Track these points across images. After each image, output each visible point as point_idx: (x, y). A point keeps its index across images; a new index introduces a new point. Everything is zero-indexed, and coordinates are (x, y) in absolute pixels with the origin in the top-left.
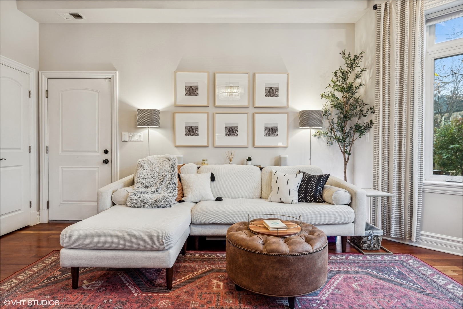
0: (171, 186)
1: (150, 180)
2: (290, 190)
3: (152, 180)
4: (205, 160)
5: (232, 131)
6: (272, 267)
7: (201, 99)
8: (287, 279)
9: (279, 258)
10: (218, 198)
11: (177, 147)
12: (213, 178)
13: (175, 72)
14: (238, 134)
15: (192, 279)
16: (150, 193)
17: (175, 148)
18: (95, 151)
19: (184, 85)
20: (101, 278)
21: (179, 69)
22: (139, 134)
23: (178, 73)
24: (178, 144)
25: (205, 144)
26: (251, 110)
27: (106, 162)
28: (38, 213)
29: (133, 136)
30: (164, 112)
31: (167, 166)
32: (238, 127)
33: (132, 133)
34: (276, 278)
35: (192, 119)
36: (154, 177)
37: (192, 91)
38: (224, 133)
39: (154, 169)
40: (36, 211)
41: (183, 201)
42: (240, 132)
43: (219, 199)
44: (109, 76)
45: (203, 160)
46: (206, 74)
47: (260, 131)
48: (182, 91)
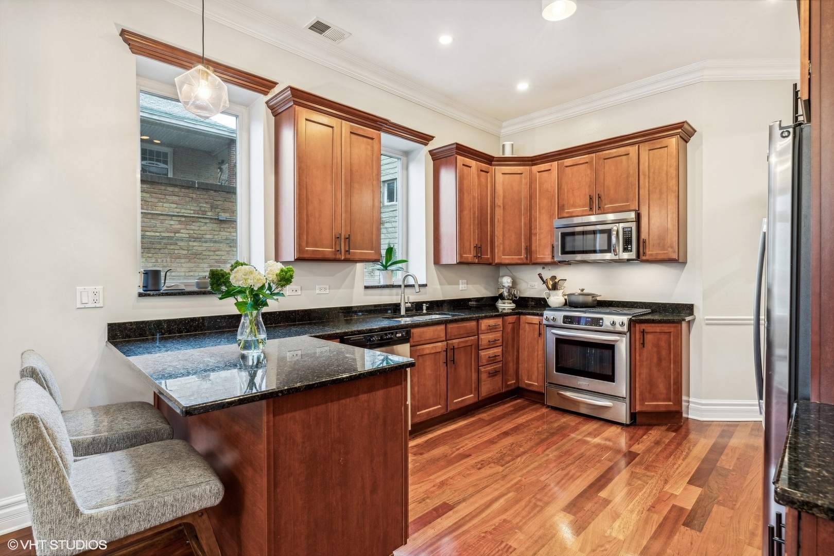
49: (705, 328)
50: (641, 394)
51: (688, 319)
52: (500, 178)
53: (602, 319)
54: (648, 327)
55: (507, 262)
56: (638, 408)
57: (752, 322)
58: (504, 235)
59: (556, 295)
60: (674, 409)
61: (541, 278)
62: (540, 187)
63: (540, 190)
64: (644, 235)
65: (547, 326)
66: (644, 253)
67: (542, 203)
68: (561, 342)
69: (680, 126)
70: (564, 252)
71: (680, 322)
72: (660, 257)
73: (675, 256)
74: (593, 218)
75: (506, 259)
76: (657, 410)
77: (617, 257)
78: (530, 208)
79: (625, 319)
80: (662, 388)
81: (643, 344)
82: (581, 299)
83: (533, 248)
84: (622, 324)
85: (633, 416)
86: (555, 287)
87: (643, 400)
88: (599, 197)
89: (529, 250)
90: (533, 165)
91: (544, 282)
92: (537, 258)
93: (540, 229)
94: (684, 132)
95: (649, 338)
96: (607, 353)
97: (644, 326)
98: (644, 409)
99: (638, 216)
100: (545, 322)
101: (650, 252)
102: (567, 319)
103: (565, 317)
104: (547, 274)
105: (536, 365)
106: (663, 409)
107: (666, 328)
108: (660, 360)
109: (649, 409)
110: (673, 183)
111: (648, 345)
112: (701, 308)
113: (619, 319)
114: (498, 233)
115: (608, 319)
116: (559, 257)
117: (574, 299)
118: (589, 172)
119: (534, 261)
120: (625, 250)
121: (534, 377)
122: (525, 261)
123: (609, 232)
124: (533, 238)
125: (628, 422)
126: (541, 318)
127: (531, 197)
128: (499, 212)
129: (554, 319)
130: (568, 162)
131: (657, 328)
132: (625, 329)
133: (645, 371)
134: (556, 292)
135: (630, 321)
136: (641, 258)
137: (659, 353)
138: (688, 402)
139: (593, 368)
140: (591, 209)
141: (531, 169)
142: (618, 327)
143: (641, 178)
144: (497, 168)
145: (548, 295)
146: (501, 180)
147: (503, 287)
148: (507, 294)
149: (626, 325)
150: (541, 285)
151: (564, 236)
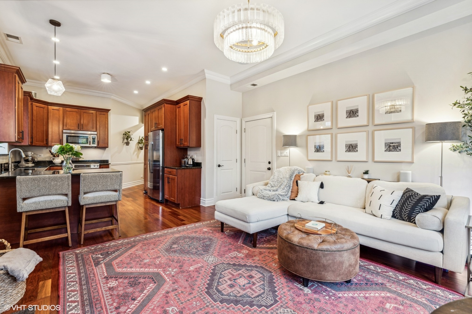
0: (286, 188)
1: (275, 183)
2: (381, 205)
3: (276, 183)
4: (327, 171)
5: (352, 148)
6: (287, 249)
7: (327, 123)
8: (294, 261)
9: (290, 244)
10: (322, 201)
11: (309, 160)
12: (322, 186)
13: (308, 106)
14: (357, 150)
15: (272, 247)
16: (271, 191)
17: (308, 161)
18: (264, 162)
19: (314, 114)
20: (235, 231)
21: (310, 104)
22: (286, 151)
23: (310, 107)
24: (310, 158)
25: (329, 159)
26: (371, 128)
27: (269, 169)
28: (241, 195)
29: (283, 153)
30: (300, 136)
31: (287, 175)
32: (357, 144)
33: (282, 151)
34: (289, 258)
35: (319, 140)
36: (278, 181)
37: (319, 118)
38: (345, 149)
39: (279, 176)
40: (239, 193)
41: (294, 200)
42: (359, 148)
43: (322, 203)
44: (271, 116)
45: (326, 171)
46: (330, 104)
47: (380, 147)
48: (312, 119)
53: (90, 165)
55: (38, 145)
58: (37, 133)
59: (59, 159)
61: (51, 152)
62: (52, 115)
64: (98, 139)
66: (98, 145)
67: (54, 122)
69: (109, 110)
70: (67, 142)
72: (103, 146)
73: (107, 146)
74: (79, 132)
75: (38, 143)
77: (90, 146)
78: (48, 123)
88: (82, 125)
89: (48, 140)
90: (49, 105)
91: (52, 154)
92: (51, 144)
97: (102, 166)
99: (97, 134)
101: (100, 144)
102: (76, 166)
112: (110, 161)
113: (96, 165)
114: (34, 132)
115: (92, 165)
118: (77, 115)
120: (93, 143)
122: (46, 145)
124: (50, 136)
127: (48, 119)
128: (34, 123)
130: (67, 109)
134: (58, 158)
136: (99, 147)
140: (79, 129)
141: (48, 107)
142: (96, 167)
143: (97, 122)
144: (33, 103)
145: (53, 159)
146: (35, 109)
147: (29, 156)
148: (30, 159)
149: (99, 166)
150: (49, 155)
151: (68, 136)
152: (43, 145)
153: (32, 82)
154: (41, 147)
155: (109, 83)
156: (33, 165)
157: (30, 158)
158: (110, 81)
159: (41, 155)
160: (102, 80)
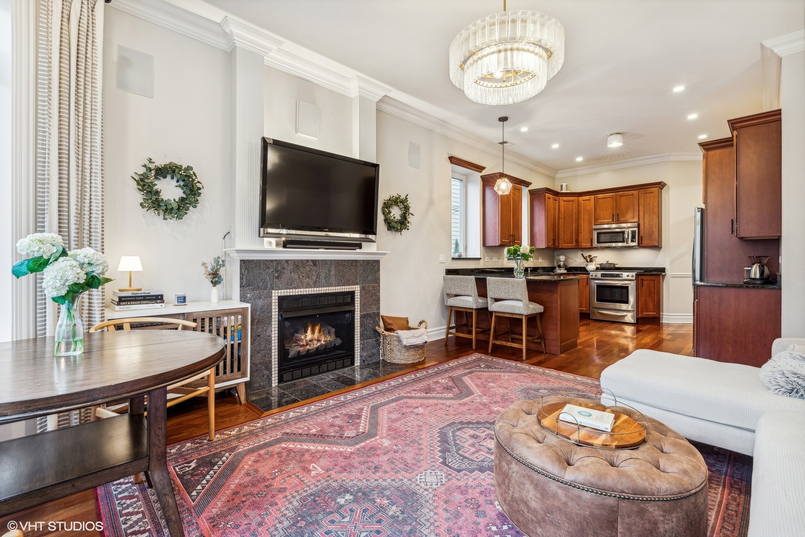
49: (671, 279)
50: (642, 309)
51: (663, 274)
52: (562, 203)
53: (622, 274)
54: (645, 278)
55: (566, 247)
56: (640, 316)
57: (691, 276)
58: (564, 233)
59: (592, 265)
60: (657, 316)
61: (583, 256)
62: (583, 209)
63: (583, 210)
64: (641, 234)
65: (592, 279)
66: (642, 243)
67: (584, 217)
68: (599, 287)
69: (660, 183)
70: (599, 242)
71: (659, 275)
72: (649, 245)
73: (657, 244)
74: (614, 226)
75: (566, 246)
76: (649, 316)
77: (628, 245)
78: (578, 219)
79: (634, 274)
80: (651, 306)
81: (642, 285)
82: (608, 266)
83: (580, 240)
84: (633, 276)
85: (637, 319)
86: (591, 261)
87: (642, 312)
88: (618, 215)
89: (577, 241)
90: (579, 196)
91: (584, 258)
92: (582, 245)
93: (583, 230)
94: (661, 185)
95: (645, 283)
96: (624, 290)
97: (642, 277)
98: (643, 316)
99: (639, 225)
100: (590, 277)
101: (645, 242)
102: (603, 275)
103: (602, 274)
104: (586, 254)
105: (585, 299)
106: (652, 316)
107: (653, 278)
108: (650, 293)
109: (645, 316)
110: (656, 210)
111: (645, 286)
112: (669, 269)
113: (631, 274)
114: (561, 232)
115: (625, 275)
116: (595, 244)
117: (603, 266)
118: (612, 202)
119: (579, 247)
120: (632, 241)
121: (583, 306)
122: (575, 247)
123: (623, 233)
124: (580, 235)
125: (635, 322)
126: (588, 275)
127: (578, 213)
128: (562, 221)
129: (596, 276)
130: (600, 196)
131: (649, 278)
132: (634, 278)
133: (643, 298)
134: (591, 263)
135: (636, 274)
136: (641, 246)
137: (649, 290)
138: (663, 315)
139: (617, 297)
140: (613, 221)
141: (578, 199)
142: (630, 278)
143: (640, 206)
144: (560, 198)
145: (587, 265)
146: (563, 204)
147: (560, 261)
148: (562, 265)
149: (634, 277)
150: (583, 260)
151: (599, 234)
152: (572, 247)
153: (565, 172)
154: (570, 250)
155: (620, 147)
156: (565, 272)
157: (562, 263)
158: (621, 144)
159: (576, 259)
160: (609, 146)
